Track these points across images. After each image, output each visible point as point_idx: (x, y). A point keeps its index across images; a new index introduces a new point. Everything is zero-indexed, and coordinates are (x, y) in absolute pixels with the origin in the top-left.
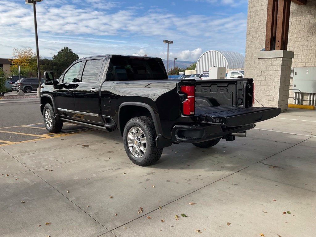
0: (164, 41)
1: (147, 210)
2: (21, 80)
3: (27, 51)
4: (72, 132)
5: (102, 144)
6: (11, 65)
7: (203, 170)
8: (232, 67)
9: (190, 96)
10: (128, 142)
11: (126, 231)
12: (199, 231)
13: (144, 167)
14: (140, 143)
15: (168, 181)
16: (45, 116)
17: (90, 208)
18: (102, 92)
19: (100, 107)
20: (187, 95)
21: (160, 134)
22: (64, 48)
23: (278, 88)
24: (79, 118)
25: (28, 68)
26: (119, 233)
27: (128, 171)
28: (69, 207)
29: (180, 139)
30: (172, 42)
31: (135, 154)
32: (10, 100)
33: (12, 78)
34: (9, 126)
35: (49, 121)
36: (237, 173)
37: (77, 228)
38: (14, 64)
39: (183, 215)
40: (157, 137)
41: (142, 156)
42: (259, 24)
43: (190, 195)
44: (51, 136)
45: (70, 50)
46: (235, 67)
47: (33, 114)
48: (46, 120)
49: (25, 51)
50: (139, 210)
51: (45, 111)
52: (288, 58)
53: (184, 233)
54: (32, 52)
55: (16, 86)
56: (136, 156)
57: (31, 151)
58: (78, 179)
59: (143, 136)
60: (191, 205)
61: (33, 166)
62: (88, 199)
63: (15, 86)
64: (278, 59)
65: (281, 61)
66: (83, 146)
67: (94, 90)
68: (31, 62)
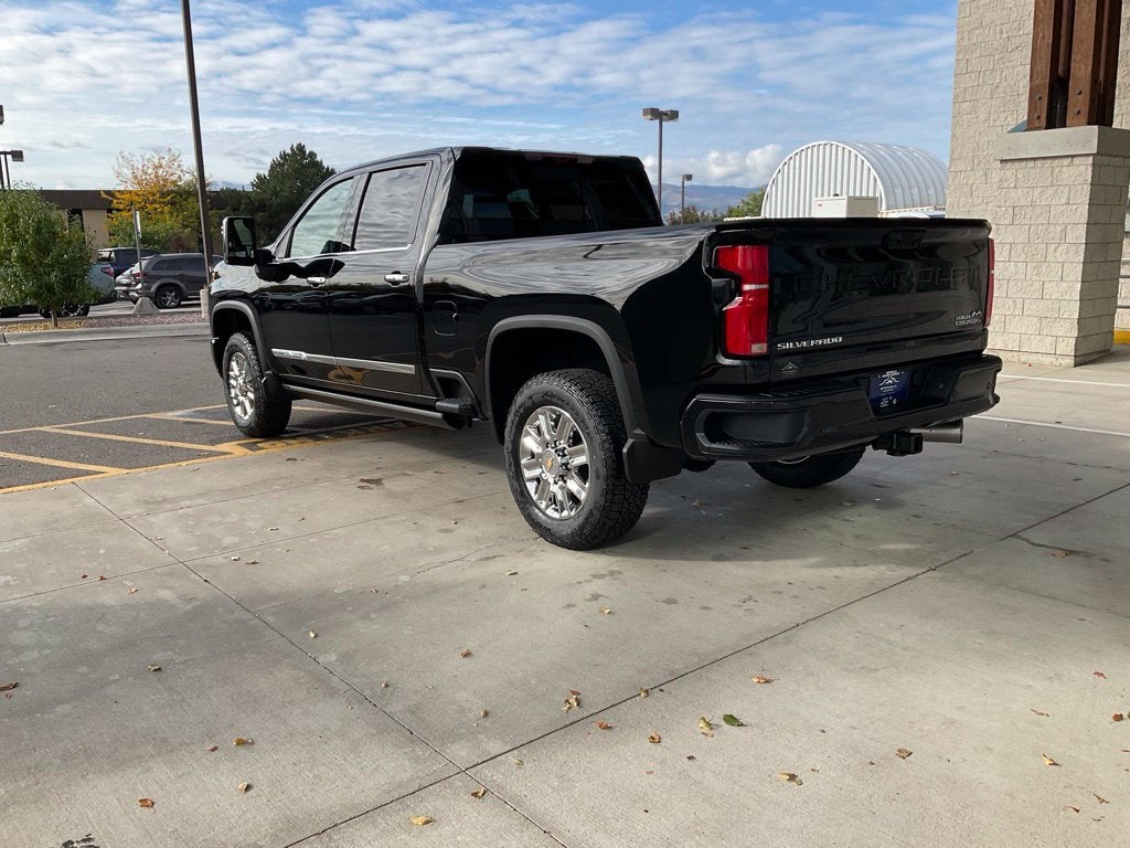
0: (645, 112)
1: (594, 701)
2: (144, 263)
3: (164, 162)
4: (321, 436)
5: (430, 474)
6: (110, 211)
7: (798, 563)
8: (900, 199)
9: (750, 283)
10: (524, 461)
11: (522, 771)
12: (792, 777)
13: (580, 554)
14: (566, 464)
15: (671, 601)
16: (228, 377)
17: (390, 689)
18: (427, 287)
19: (422, 342)
20: (740, 281)
21: (639, 431)
22: (292, 149)
23: (1075, 272)
24: (345, 382)
25: (169, 223)
26: (495, 778)
27: (523, 564)
28: (316, 685)
29: (713, 446)
30: (674, 115)
31: (547, 507)
32: (107, 332)
33: (113, 255)
34: (107, 417)
35: (243, 395)
36: (930, 574)
37: (345, 759)
38: (119, 210)
39: (731, 720)
40: (630, 441)
41: (573, 513)
42: (1002, 32)
43: (753, 649)
44: (252, 447)
45: (312, 155)
46: (909, 202)
47: (188, 377)
48: (233, 392)
49: (156, 161)
50: (567, 701)
51: (229, 360)
52: (1115, 156)
53: (735, 783)
54: (179, 166)
55: (128, 285)
56: (550, 512)
57: (182, 498)
58: (347, 592)
59: (576, 440)
60: (758, 686)
61: (191, 549)
62: (384, 661)
63: (124, 285)
64: (1076, 160)
65: (1090, 169)
66: (362, 481)
67: (398, 277)
68: (178, 199)
